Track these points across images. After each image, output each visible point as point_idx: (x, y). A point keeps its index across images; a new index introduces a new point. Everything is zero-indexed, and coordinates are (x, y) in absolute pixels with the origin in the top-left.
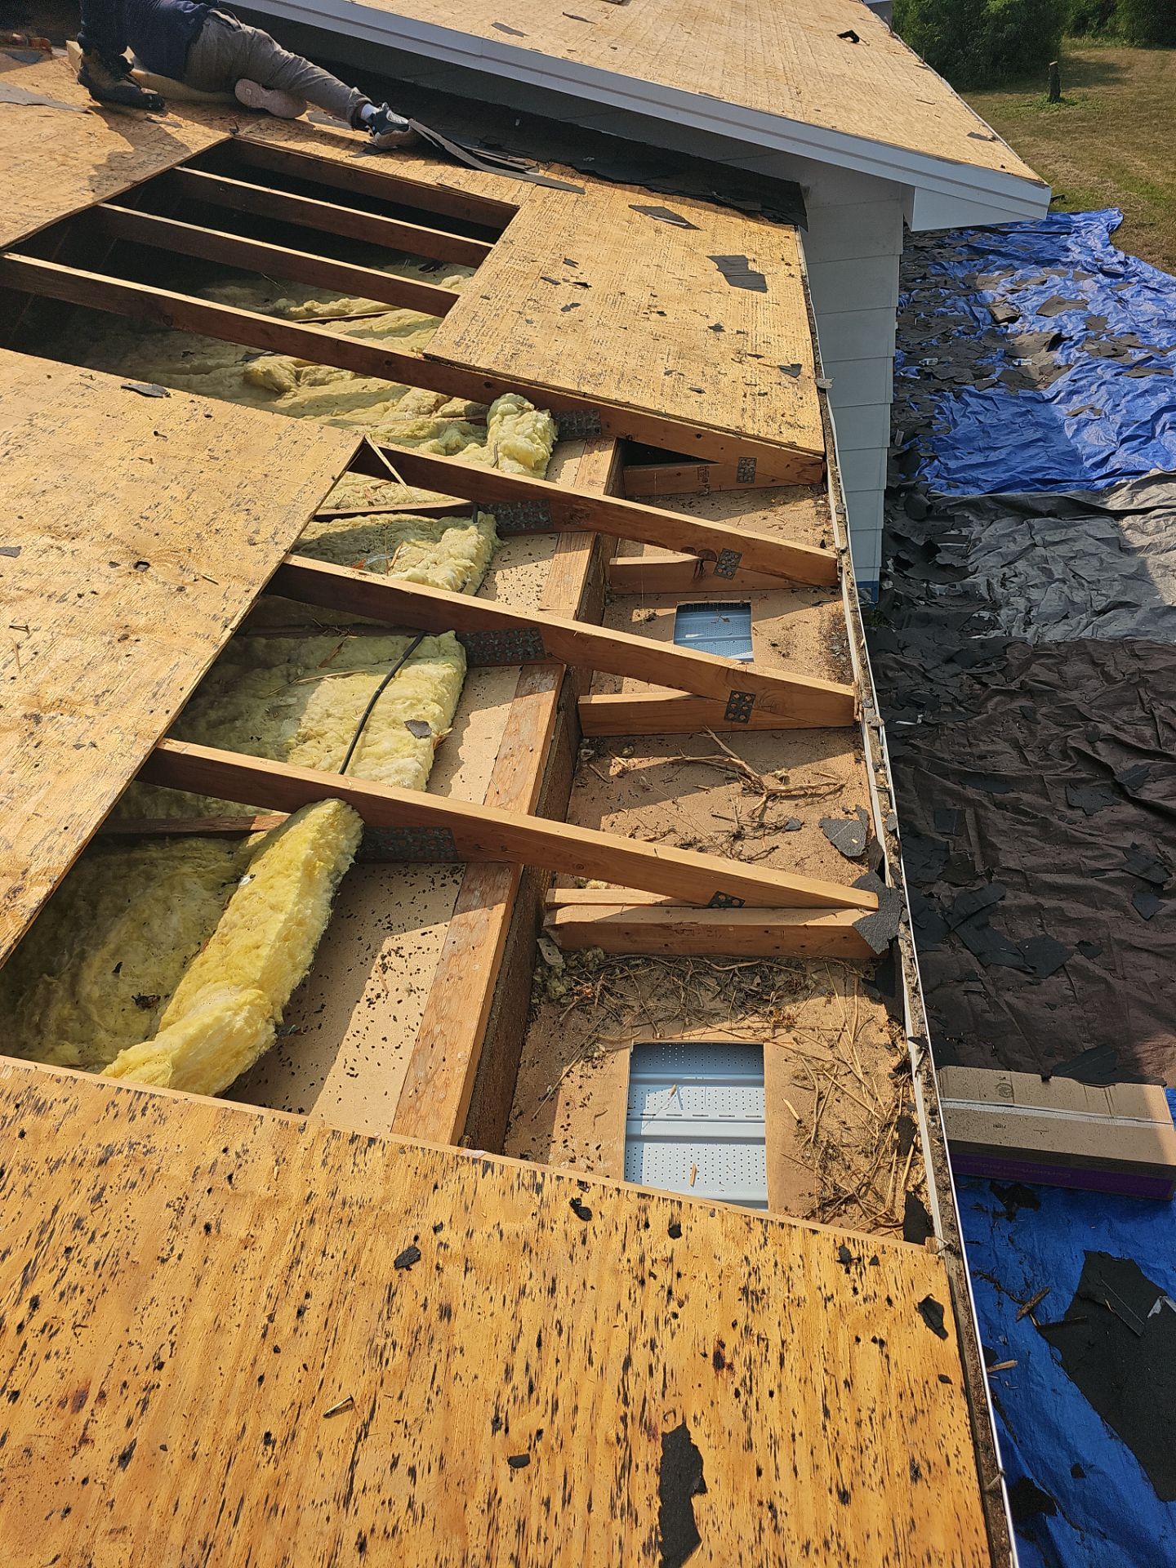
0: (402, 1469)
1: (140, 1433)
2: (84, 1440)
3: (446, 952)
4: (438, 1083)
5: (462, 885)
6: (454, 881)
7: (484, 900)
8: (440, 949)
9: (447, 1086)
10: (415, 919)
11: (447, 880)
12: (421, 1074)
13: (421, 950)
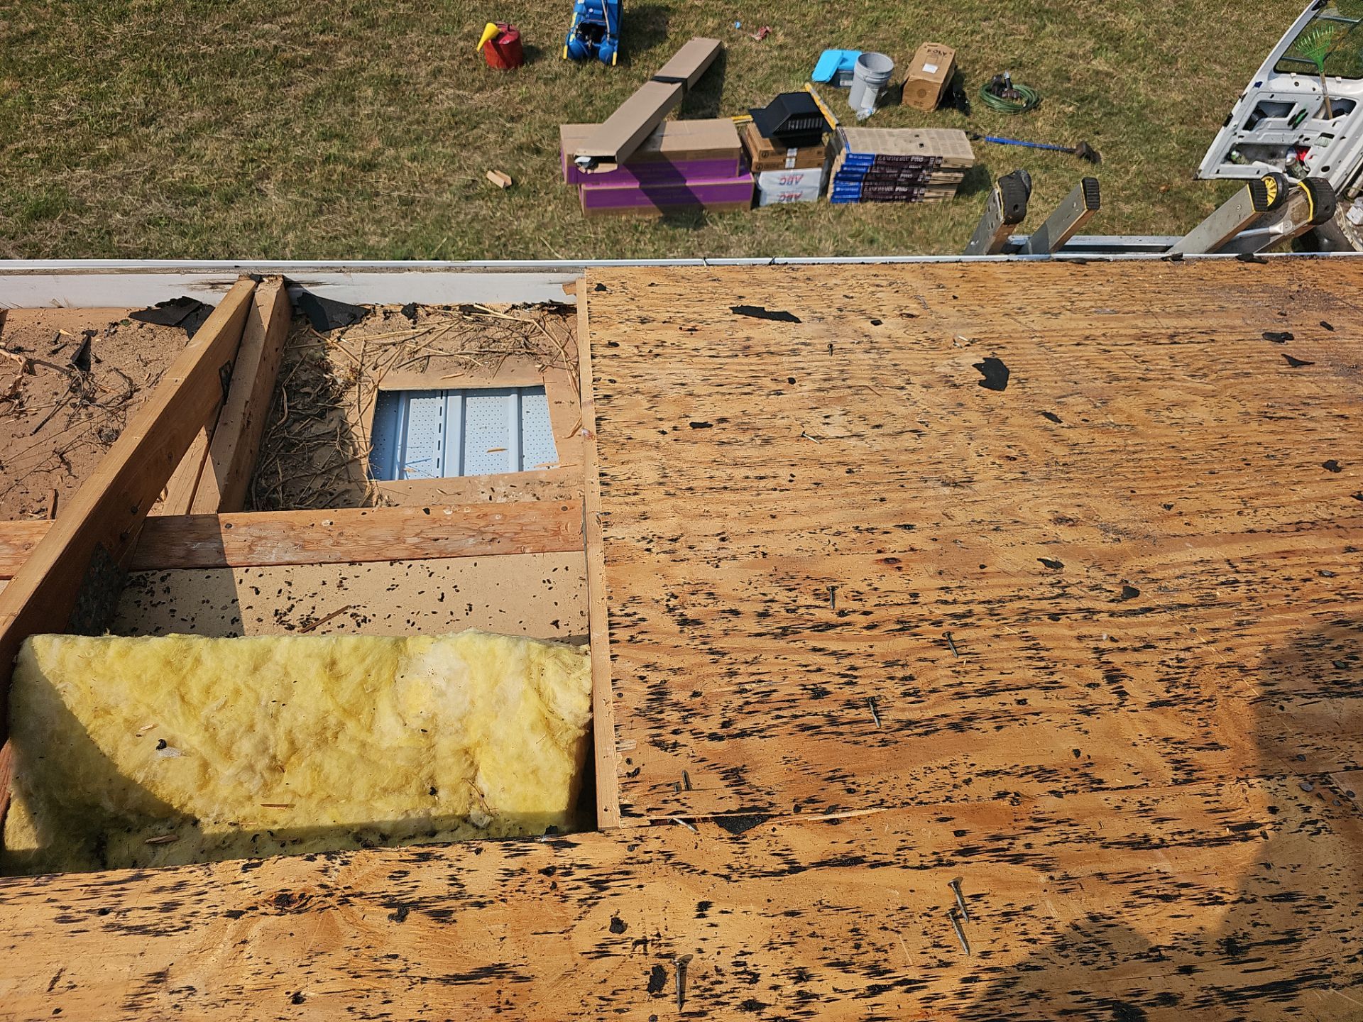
0: (827, 420)
1: (889, 526)
2: (912, 549)
3: (294, 559)
4: (482, 523)
5: (176, 567)
6: (163, 579)
7: (211, 536)
8: (287, 567)
9: (485, 515)
10: (225, 608)
11: (159, 587)
12: (471, 541)
13: (285, 587)
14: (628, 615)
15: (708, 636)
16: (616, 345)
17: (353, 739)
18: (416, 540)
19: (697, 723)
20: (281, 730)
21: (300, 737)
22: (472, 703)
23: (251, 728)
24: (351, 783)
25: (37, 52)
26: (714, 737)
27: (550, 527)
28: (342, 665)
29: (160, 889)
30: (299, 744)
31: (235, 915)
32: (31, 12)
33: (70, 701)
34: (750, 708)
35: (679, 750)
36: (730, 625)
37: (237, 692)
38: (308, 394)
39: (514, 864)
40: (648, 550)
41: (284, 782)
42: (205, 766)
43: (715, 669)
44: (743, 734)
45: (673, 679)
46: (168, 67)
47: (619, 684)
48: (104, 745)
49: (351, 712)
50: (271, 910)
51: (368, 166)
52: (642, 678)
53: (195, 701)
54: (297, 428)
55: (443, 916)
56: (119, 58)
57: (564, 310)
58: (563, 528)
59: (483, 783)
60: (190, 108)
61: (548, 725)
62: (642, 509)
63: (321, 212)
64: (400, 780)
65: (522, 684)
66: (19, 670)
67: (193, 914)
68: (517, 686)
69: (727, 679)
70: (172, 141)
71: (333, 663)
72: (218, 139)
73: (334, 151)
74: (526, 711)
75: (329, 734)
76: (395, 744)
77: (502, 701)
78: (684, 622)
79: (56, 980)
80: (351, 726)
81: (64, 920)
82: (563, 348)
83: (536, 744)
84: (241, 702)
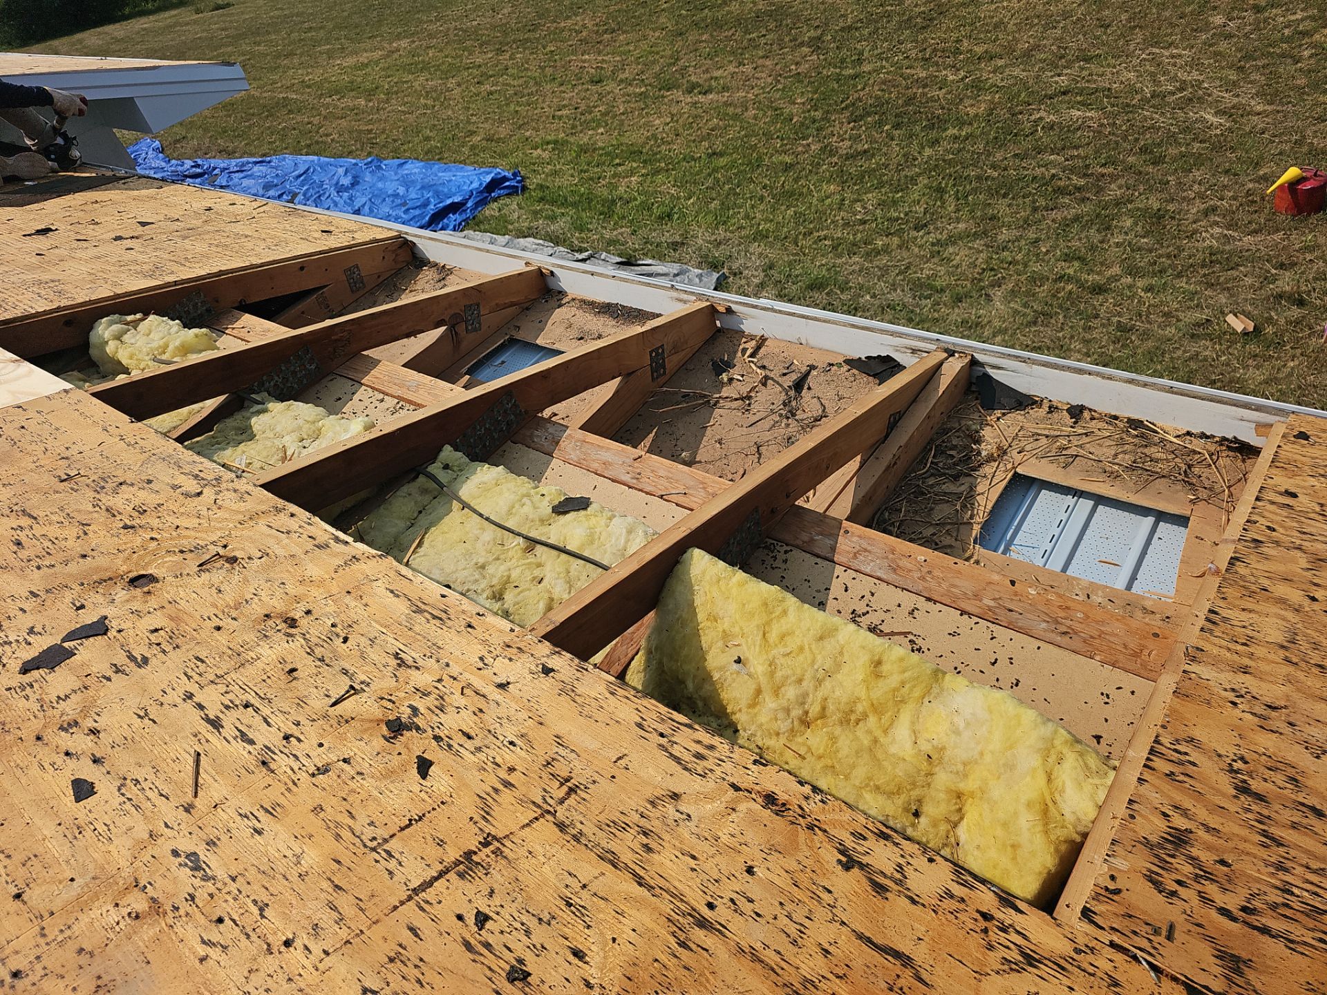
3: (884, 577)
4: (1062, 614)
5: (797, 547)
6: (786, 552)
7: (831, 535)
8: (876, 581)
9: (1068, 608)
10: (818, 591)
11: (781, 556)
12: (1044, 625)
13: (868, 596)
14: (1176, 751)
15: (1269, 818)
16: (1294, 495)
17: (869, 732)
18: (992, 603)
19: (1211, 889)
20: (820, 695)
21: (831, 707)
22: (982, 754)
23: (800, 681)
24: (853, 766)
25: (861, 166)
26: (1224, 912)
27: (1131, 645)
28: (885, 668)
29: (699, 742)
30: (828, 713)
31: (736, 788)
32: (870, 136)
33: (698, 601)
34: (1288, 912)
35: (1175, 900)
36: (1305, 821)
37: (801, 649)
38: (953, 457)
39: (958, 890)
40: (1234, 704)
41: (806, 736)
42: (759, 692)
43: (1263, 853)
44: (1265, 930)
45: (1201, 833)
46: (954, 185)
47: (1135, 806)
48: (705, 641)
49: (877, 709)
50: (760, 800)
51: (1099, 290)
52: (1165, 815)
53: (771, 641)
54: (931, 481)
55: (880, 889)
56: (919, 175)
57: (1247, 451)
58: (1146, 652)
59: (962, 832)
60: (958, 220)
61: (1045, 812)
62: (1246, 661)
63: (1035, 323)
64: (892, 787)
65: (1036, 761)
66: (679, 566)
67: (711, 770)
68: (1029, 760)
69: (1272, 870)
70: (933, 244)
71: (879, 663)
72: (970, 248)
73: (1071, 271)
74: (1031, 787)
75: (853, 717)
76: (901, 754)
77: (1010, 767)
78: (1244, 789)
79: (620, 758)
80: (872, 719)
81: (640, 726)
82: (1229, 487)
83: (1026, 822)
84: (801, 658)
